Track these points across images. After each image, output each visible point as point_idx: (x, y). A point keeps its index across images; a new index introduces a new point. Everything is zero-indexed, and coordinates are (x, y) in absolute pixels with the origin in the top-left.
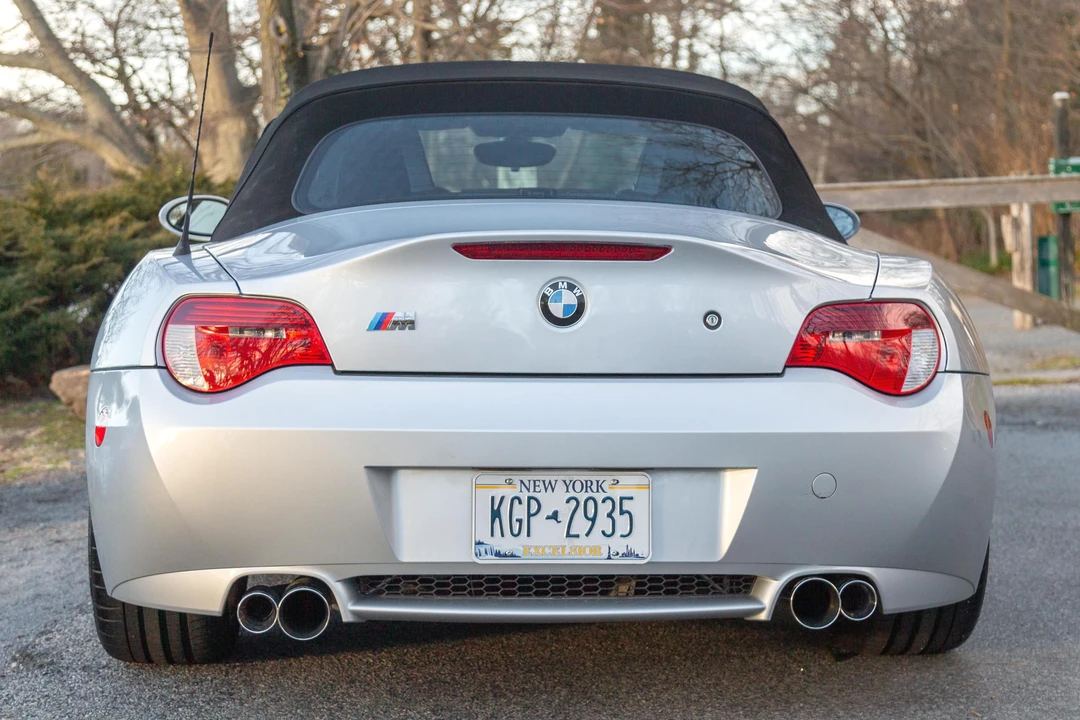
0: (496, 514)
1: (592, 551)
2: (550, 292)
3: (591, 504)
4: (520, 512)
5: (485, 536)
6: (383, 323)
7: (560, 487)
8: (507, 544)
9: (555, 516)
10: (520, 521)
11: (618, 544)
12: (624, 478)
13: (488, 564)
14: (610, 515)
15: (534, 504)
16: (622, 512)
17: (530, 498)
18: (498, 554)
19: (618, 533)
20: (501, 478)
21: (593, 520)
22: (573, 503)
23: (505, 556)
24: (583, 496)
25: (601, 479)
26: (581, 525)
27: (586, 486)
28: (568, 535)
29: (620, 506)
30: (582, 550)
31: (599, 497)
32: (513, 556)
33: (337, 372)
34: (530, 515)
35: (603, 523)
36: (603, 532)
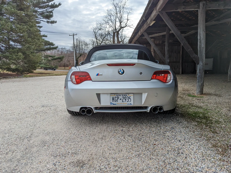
0: (113, 99)
1: (126, 104)
2: (119, 70)
3: (125, 97)
4: (116, 99)
5: (112, 102)
6: (98, 75)
7: (121, 95)
8: (114, 103)
9: (121, 99)
10: (116, 100)
11: (129, 103)
12: (130, 94)
13: (112, 106)
14: (128, 99)
15: (118, 98)
16: (129, 99)
17: (117, 97)
18: (113, 104)
19: (129, 101)
20: (114, 95)
21: (126, 100)
22: (123, 97)
24: (124, 97)
25: (127, 94)
26: (124, 100)
27: (125, 95)
28: (123, 102)
29: (129, 98)
30: (124, 103)
31: (127, 97)
32: (115, 104)
33: (92, 81)
34: (117, 99)
35: (127, 100)
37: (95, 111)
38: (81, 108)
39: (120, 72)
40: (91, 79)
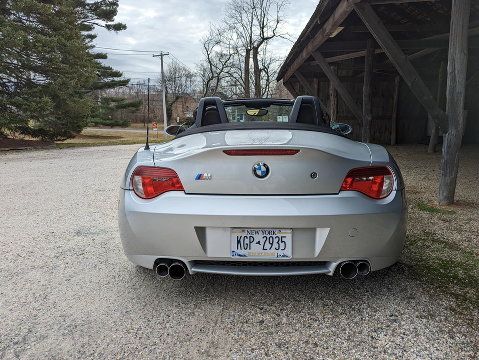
0: (239, 242)
1: (272, 254)
2: (256, 166)
3: (271, 238)
4: (247, 241)
5: (235, 250)
6: (200, 177)
7: (261, 233)
8: (242, 252)
9: (259, 243)
10: (247, 244)
11: (280, 252)
12: (282, 231)
13: (236, 258)
14: (278, 243)
15: (252, 238)
16: (282, 242)
17: (250, 237)
18: (240, 255)
19: (280, 249)
20: (240, 230)
21: (272, 244)
22: (265, 238)
23: (242, 256)
24: (268, 236)
25: (275, 230)
26: (268, 246)
27: (269, 233)
28: (263, 249)
29: (281, 240)
30: (268, 254)
31: (274, 236)
32: (245, 256)
33: (186, 193)
34: (250, 242)
35: (275, 245)
36: (275, 248)
37: (192, 270)
38: (158, 261)
39: (259, 173)
40: (180, 188)
